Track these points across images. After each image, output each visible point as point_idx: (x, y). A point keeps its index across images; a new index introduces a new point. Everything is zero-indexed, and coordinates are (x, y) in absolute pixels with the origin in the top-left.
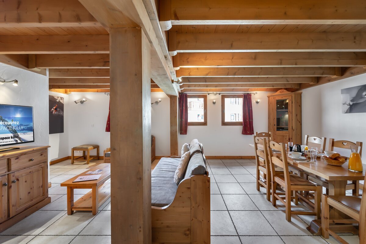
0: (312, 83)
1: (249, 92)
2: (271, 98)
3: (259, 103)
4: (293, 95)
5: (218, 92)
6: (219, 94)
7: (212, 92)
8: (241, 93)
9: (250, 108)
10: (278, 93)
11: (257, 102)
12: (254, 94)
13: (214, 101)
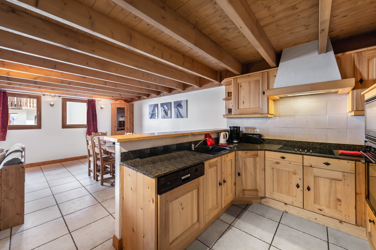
0: (136, 99)
1: (94, 99)
2: (113, 105)
3: (104, 108)
4: (128, 105)
5: (57, 95)
6: (59, 97)
7: (48, 94)
8: (86, 98)
9: (94, 113)
10: (118, 102)
11: (102, 108)
12: (98, 101)
13: (52, 103)
